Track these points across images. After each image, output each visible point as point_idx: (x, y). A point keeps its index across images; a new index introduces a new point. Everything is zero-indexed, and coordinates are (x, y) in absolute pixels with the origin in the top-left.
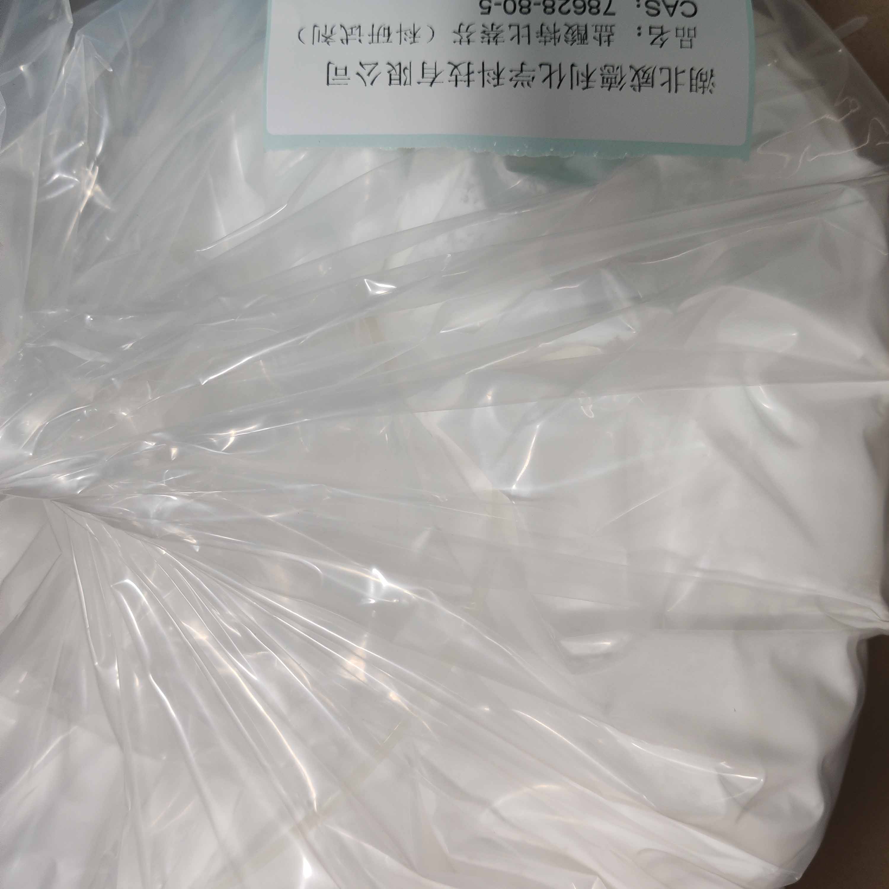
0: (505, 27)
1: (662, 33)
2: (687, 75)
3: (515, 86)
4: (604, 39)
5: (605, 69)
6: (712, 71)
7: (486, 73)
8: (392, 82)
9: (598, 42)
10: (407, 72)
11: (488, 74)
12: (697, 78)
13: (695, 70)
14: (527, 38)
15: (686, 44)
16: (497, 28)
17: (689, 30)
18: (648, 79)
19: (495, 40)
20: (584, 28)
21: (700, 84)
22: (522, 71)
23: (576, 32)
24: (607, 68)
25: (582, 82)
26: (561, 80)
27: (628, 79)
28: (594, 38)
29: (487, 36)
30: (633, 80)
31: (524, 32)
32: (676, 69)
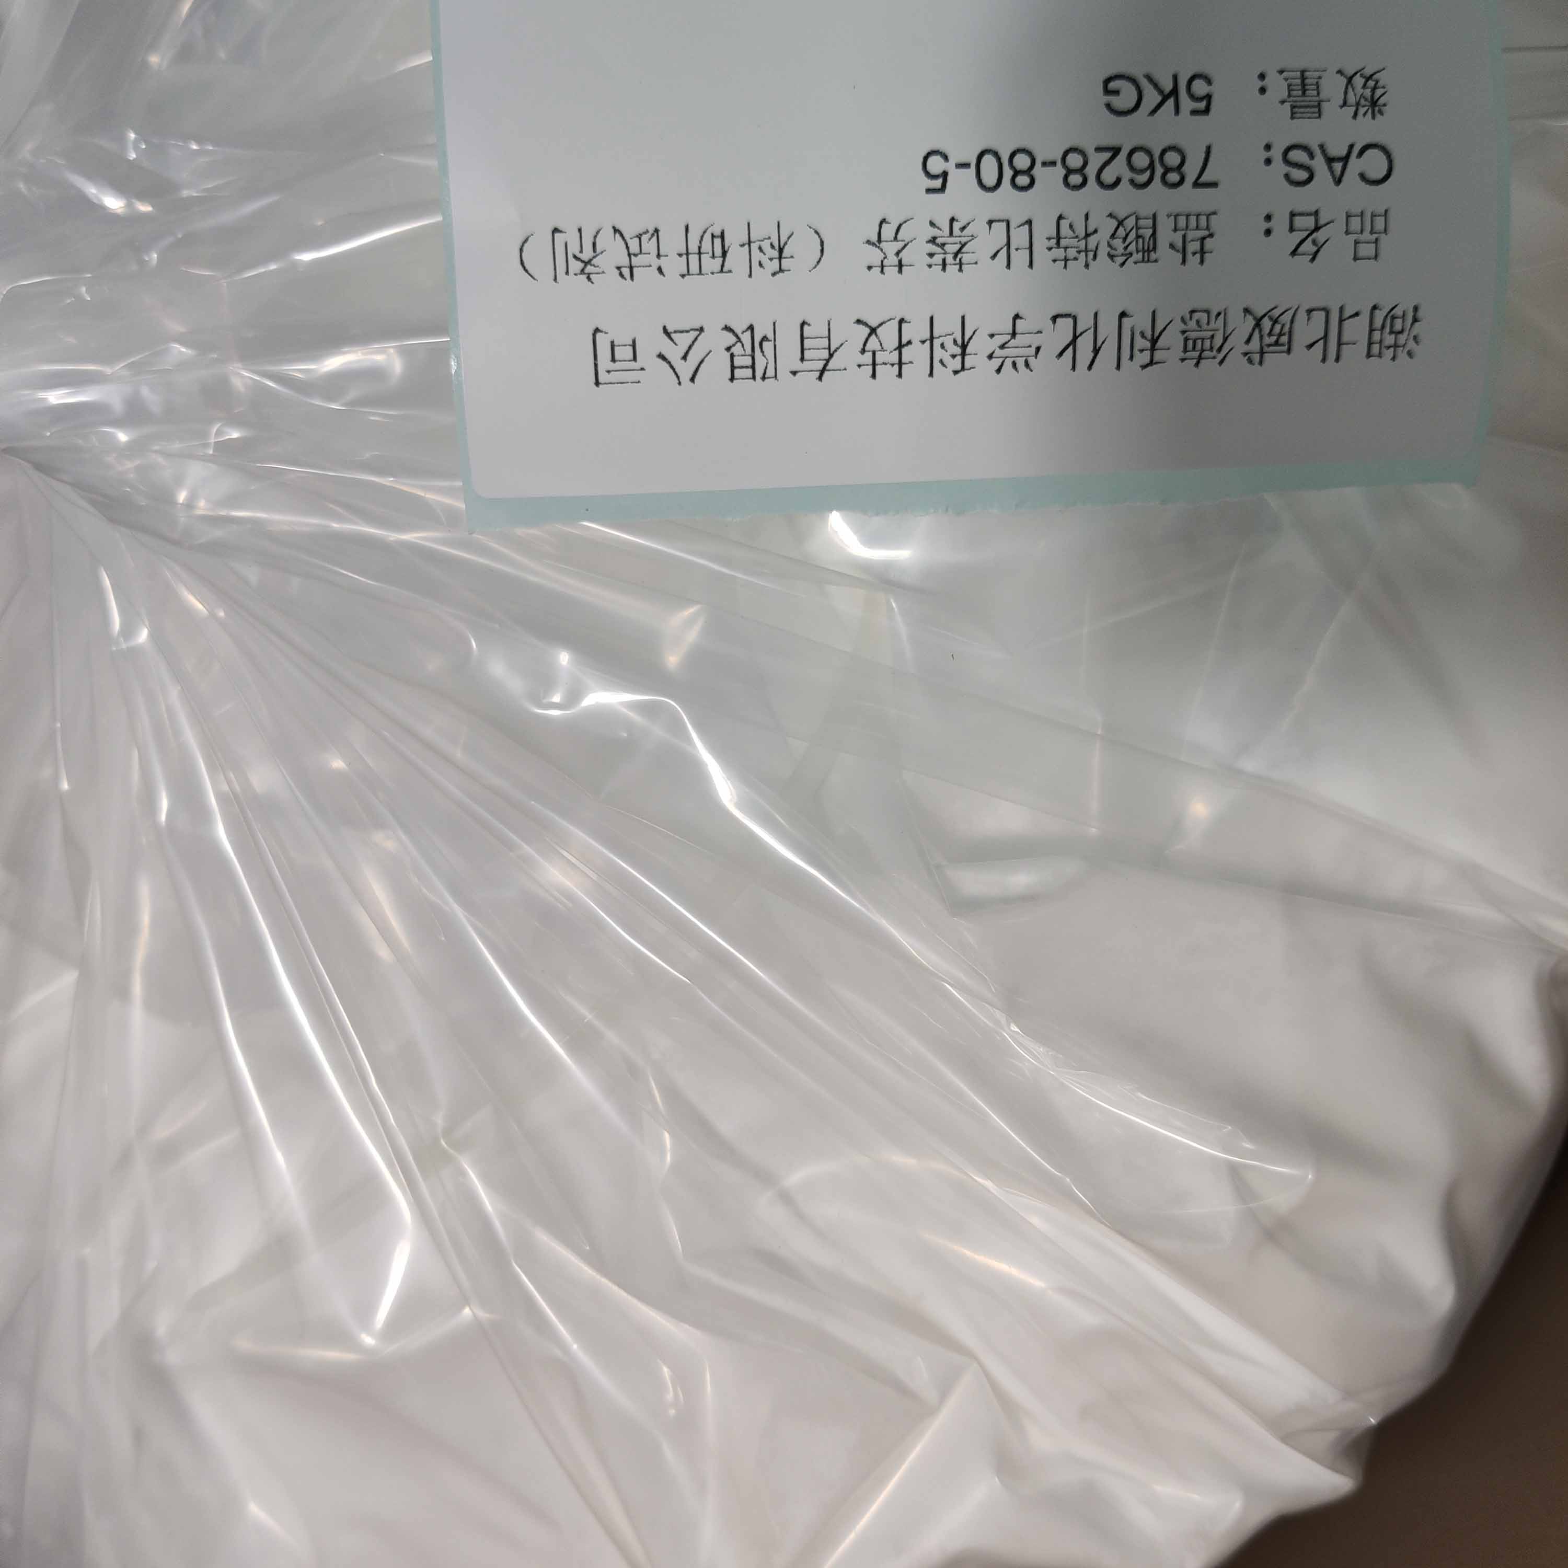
0: (978, 227)
1: (1317, 228)
2: (1364, 319)
3: (999, 371)
4: (1193, 246)
5: (1191, 318)
6: (1416, 309)
7: (937, 343)
8: (737, 371)
9: (1180, 256)
10: (768, 346)
11: (942, 346)
12: (1383, 327)
13: (1380, 310)
14: (1028, 251)
15: (1367, 250)
16: (963, 229)
17: (1373, 216)
18: (1281, 334)
19: (958, 260)
20: (1150, 222)
21: (1390, 339)
22: (1014, 334)
23: (1133, 235)
24: (1196, 316)
25: (1142, 351)
26: (1096, 351)
27: (1237, 341)
28: (1172, 246)
29: (939, 250)
30: (1248, 341)
31: (1020, 237)
32: (1341, 309)
